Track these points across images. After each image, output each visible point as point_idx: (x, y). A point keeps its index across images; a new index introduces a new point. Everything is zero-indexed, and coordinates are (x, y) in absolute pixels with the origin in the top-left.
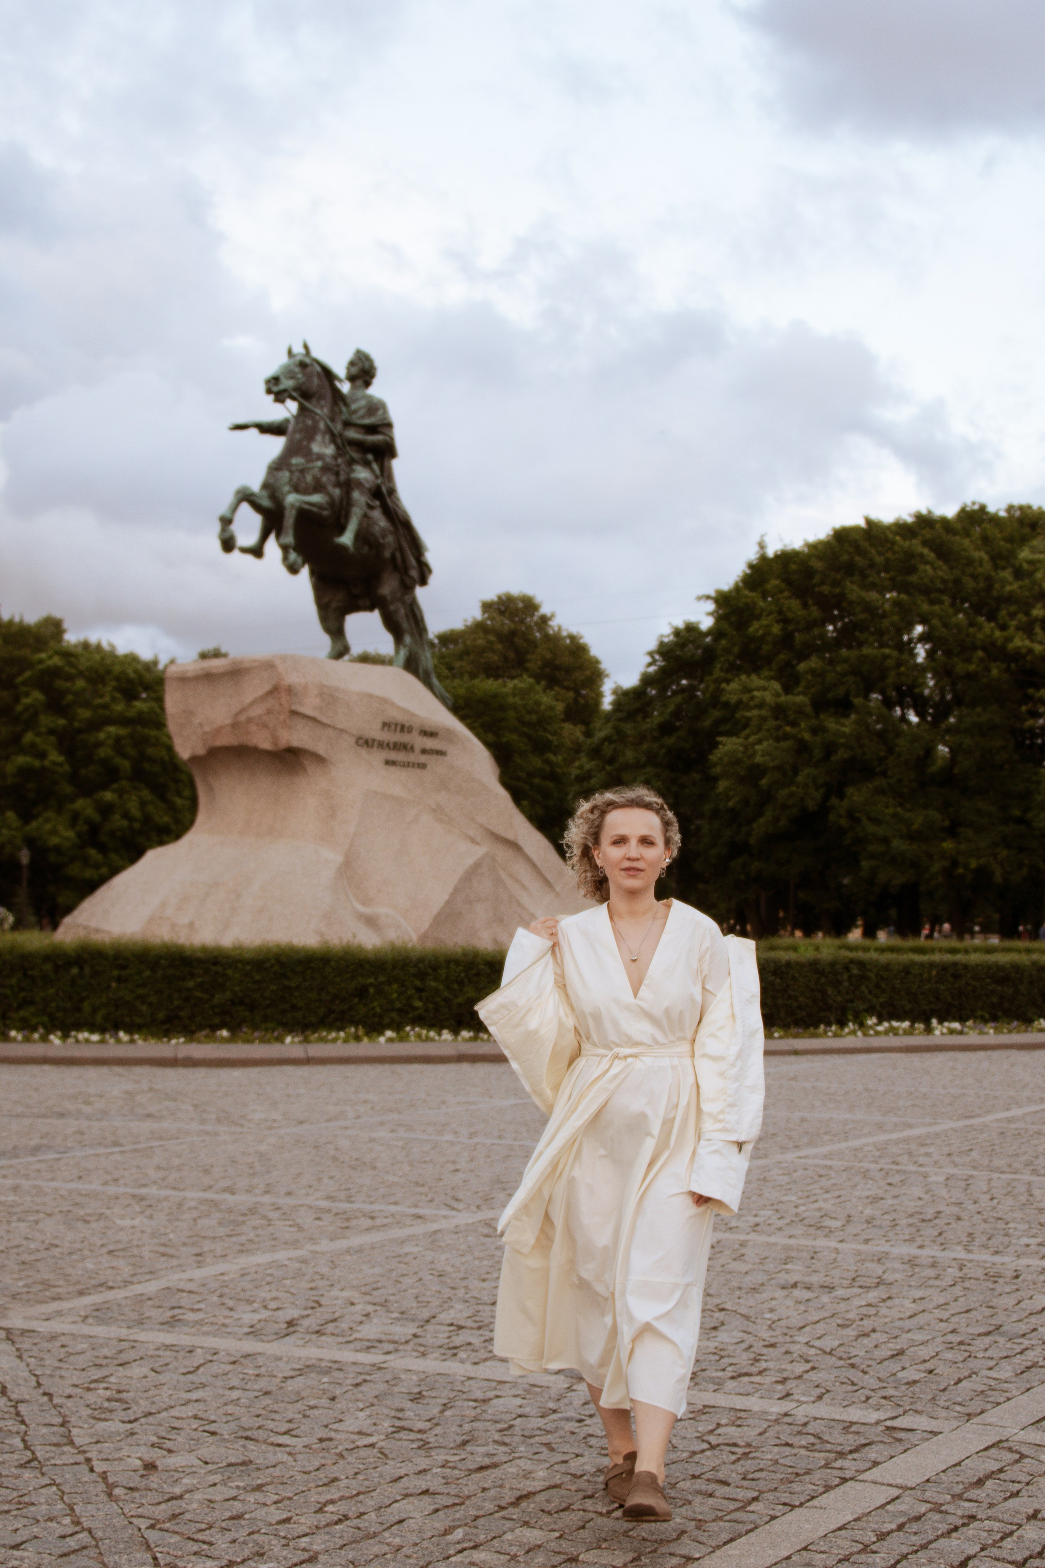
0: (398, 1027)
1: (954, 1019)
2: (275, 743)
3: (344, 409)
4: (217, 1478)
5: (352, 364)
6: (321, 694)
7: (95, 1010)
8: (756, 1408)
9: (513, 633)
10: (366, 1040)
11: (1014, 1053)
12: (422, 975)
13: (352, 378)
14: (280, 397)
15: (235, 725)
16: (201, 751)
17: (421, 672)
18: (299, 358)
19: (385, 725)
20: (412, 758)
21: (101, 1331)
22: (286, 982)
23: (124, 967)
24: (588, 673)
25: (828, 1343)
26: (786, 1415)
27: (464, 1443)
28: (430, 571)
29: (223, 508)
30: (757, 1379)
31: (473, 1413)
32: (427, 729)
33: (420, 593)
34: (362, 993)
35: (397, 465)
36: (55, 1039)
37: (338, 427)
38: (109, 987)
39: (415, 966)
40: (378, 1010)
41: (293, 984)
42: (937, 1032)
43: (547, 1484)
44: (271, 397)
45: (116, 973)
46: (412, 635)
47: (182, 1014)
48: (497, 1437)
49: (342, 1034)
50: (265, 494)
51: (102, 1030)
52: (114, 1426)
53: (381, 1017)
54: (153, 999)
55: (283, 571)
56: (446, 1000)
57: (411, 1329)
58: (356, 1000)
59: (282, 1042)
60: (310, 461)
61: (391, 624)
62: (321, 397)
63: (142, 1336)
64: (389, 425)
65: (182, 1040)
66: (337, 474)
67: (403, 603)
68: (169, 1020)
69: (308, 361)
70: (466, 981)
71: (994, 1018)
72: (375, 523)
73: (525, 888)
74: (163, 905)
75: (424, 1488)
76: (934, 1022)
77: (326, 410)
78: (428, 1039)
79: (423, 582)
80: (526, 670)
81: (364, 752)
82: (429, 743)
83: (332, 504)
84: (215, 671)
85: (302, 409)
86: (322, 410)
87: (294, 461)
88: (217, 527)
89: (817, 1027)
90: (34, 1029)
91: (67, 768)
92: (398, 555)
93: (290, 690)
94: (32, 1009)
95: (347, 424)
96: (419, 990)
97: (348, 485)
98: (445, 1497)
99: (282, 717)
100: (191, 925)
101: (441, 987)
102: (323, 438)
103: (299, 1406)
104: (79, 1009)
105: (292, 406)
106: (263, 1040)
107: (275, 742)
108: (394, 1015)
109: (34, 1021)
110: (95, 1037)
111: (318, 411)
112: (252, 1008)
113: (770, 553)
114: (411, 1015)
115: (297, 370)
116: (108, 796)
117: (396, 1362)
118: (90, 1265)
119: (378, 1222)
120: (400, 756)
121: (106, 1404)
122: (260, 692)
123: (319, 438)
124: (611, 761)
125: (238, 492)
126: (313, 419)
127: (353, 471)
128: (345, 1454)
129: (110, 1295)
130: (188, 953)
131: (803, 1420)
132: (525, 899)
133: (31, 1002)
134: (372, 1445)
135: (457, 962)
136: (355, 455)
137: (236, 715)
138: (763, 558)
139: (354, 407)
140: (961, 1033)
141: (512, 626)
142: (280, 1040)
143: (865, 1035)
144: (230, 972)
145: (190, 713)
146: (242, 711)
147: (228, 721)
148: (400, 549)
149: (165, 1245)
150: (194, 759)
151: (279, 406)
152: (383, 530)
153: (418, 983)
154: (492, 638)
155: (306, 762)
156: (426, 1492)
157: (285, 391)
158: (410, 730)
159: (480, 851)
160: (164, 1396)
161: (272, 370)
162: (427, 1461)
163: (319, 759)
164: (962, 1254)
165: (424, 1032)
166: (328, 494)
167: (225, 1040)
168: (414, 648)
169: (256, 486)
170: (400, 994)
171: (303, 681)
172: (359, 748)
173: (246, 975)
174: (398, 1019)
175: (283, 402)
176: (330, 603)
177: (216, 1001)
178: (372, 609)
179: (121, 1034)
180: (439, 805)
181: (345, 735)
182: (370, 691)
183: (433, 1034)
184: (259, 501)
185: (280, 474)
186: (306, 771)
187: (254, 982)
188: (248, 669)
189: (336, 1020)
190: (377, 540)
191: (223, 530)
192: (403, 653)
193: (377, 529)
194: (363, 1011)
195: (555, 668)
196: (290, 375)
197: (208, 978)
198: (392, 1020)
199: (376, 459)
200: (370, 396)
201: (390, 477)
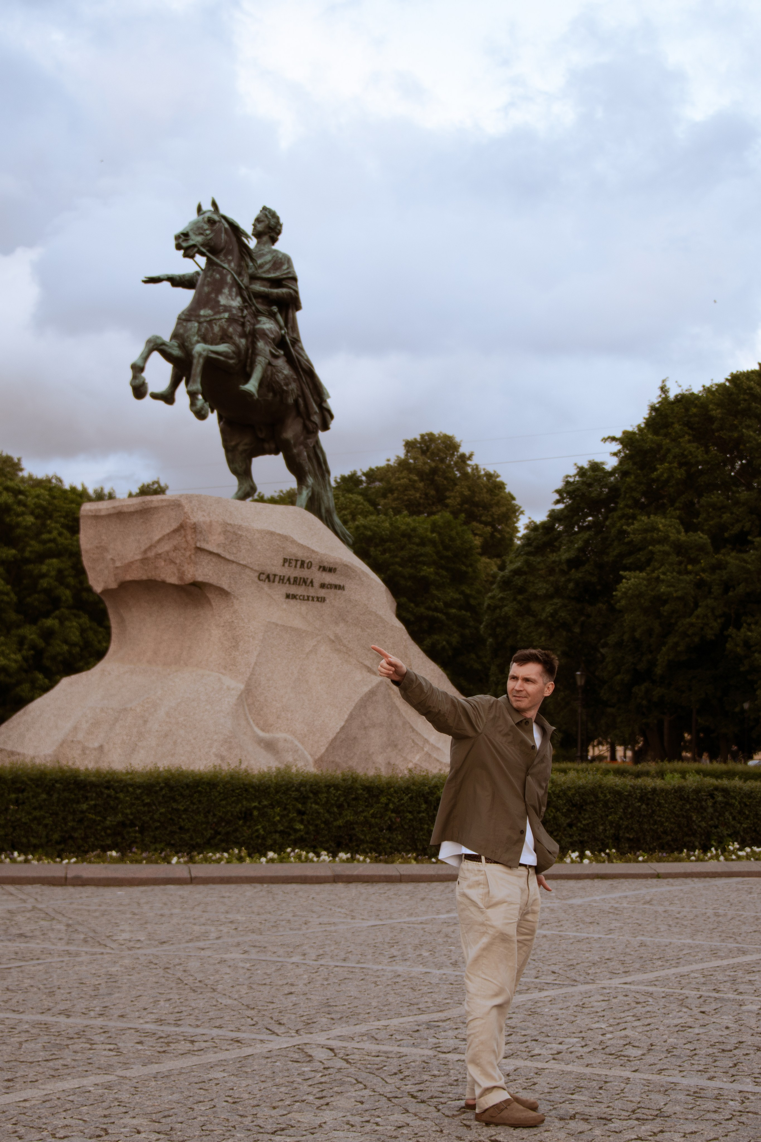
0: (279, 849)
2: (181, 578)
5: (258, 220)
6: (225, 532)
9: (434, 471)
10: (248, 860)
12: (303, 799)
13: (258, 235)
14: (189, 253)
15: (144, 561)
16: (113, 585)
17: (323, 511)
18: (207, 215)
19: (285, 560)
20: (312, 592)
22: (175, 805)
23: (22, 791)
24: (504, 509)
28: (332, 417)
29: (135, 355)
32: (326, 564)
34: (246, 816)
35: (300, 316)
37: (246, 280)
38: (7, 809)
39: (297, 790)
40: (262, 832)
41: (180, 807)
44: (181, 252)
45: (13, 796)
46: (315, 477)
47: (76, 835)
49: (226, 855)
50: (175, 343)
53: (264, 838)
54: (48, 821)
56: (326, 822)
58: (241, 822)
59: (169, 862)
60: (219, 313)
61: (294, 466)
62: (229, 252)
64: (294, 279)
65: (74, 860)
66: (243, 325)
67: (306, 446)
68: (63, 841)
69: (216, 217)
72: (280, 372)
74: (75, 729)
77: (232, 265)
78: (307, 860)
79: (325, 427)
80: (446, 506)
81: (265, 586)
82: (328, 578)
83: (238, 353)
84: (125, 510)
85: (210, 263)
86: (229, 265)
87: (202, 312)
88: (129, 374)
89: (680, 851)
91: (13, 597)
92: (301, 401)
93: (195, 528)
95: (253, 278)
96: (301, 813)
97: (253, 336)
99: (188, 554)
100: (101, 747)
101: (321, 811)
102: (230, 291)
105: (202, 261)
106: (150, 861)
107: (181, 575)
108: (277, 836)
111: (226, 266)
112: (143, 830)
113: (672, 395)
114: (292, 837)
115: (206, 227)
116: (49, 622)
120: (300, 591)
122: (167, 531)
123: (226, 291)
125: (149, 342)
126: (221, 273)
127: (259, 322)
130: (82, 778)
135: (337, 787)
136: (260, 307)
137: (145, 552)
139: (259, 262)
141: (433, 464)
142: (167, 860)
143: (726, 859)
144: (121, 795)
145: (103, 549)
146: (150, 548)
147: (139, 557)
148: (304, 396)
150: (106, 591)
152: (286, 377)
153: (300, 806)
154: (414, 476)
155: (210, 595)
157: (194, 246)
158: (310, 565)
159: (375, 680)
163: (223, 593)
165: (304, 853)
166: (234, 344)
167: (114, 861)
168: (317, 489)
169: (166, 336)
170: (282, 816)
171: (208, 519)
172: (261, 583)
173: (137, 799)
174: (280, 840)
175: (192, 257)
176: (237, 445)
177: (108, 823)
178: (276, 453)
179: (16, 854)
180: (336, 636)
181: (247, 571)
182: (272, 529)
183: (311, 855)
184: (169, 350)
185: (189, 325)
186: (210, 604)
187: (144, 805)
188: (156, 508)
189: (222, 841)
190: (281, 387)
191: (135, 377)
192: (306, 492)
193: (281, 376)
194: (246, 831)
195: (473, 504)
196: (199, 231)
197: (100, 801)
198: (274, 841)
199: (280, 311)
200: (276, 251)
201: (294, 328)
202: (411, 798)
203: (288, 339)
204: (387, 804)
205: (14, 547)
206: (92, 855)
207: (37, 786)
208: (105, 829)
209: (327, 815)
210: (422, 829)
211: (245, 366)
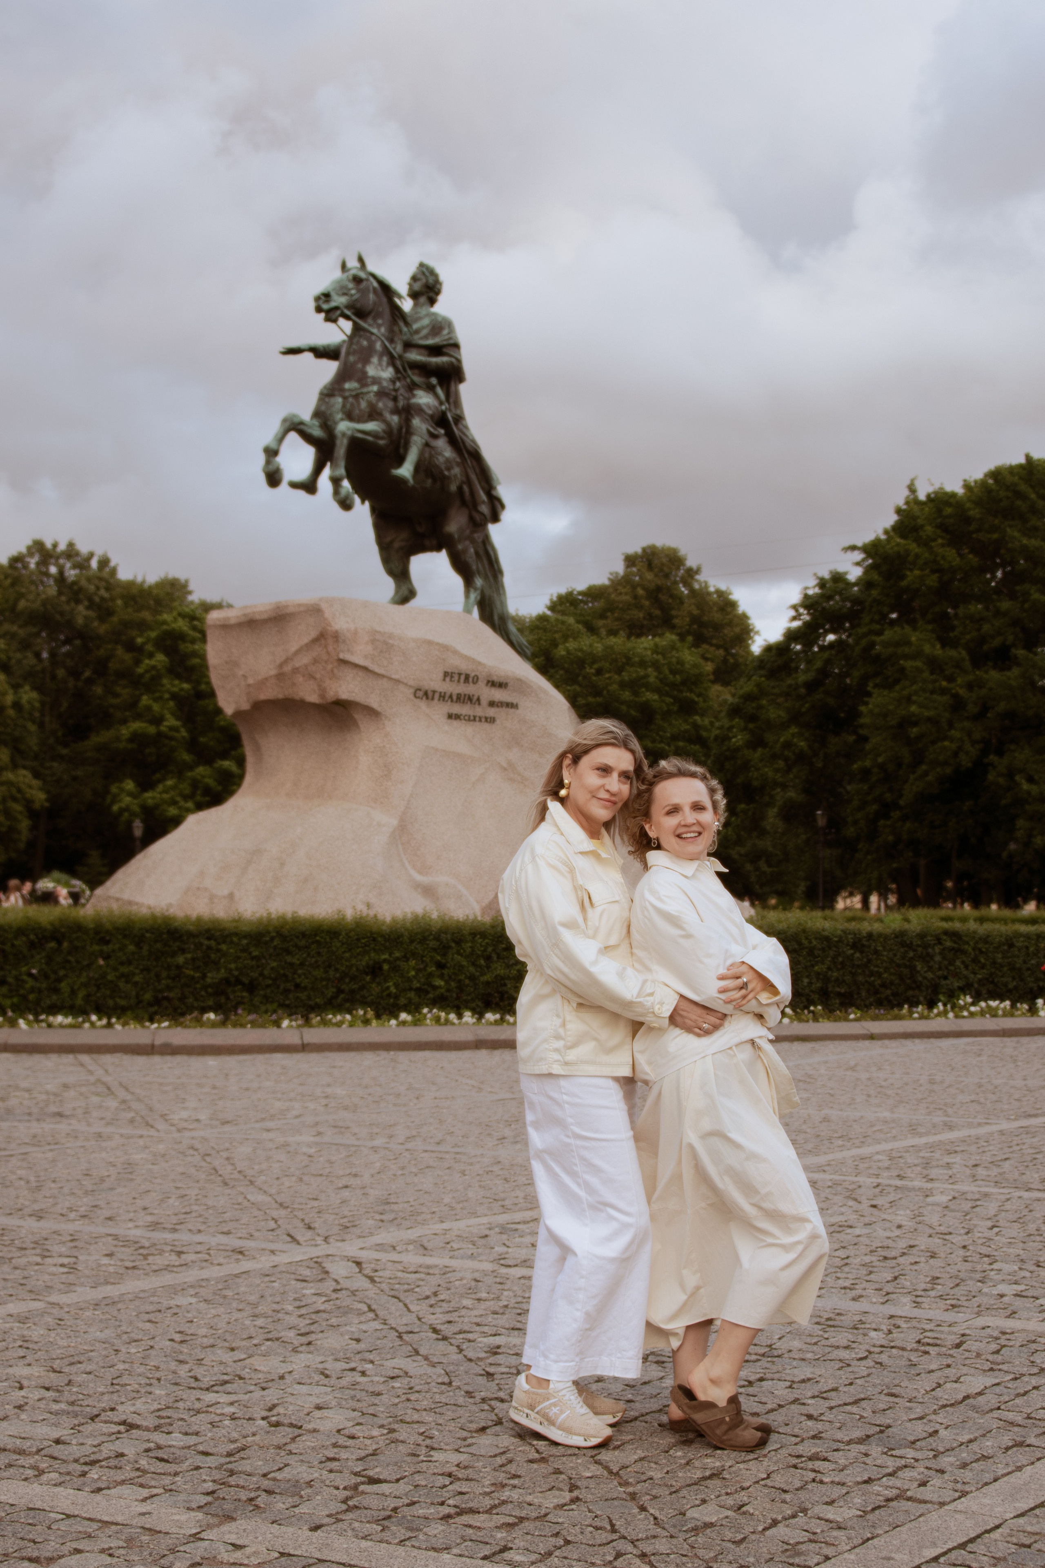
0: (415, 1009)
2: (322, 696)
3: (405, 329)
5: (414, 279)
6: (373, 641)
7: (73, 992)
9: (659, 589)
10: (374, 1022)
12: (444, 949)
13: (414, 295)
14: (331, 315)
15: (280, 676)
16: (245, 706)
17: (496, 618)
18: (352, 272)
19: (446, 674)
20: (479, 711)
22: (289, 959)
23: (107, 943)
24: (737, 630)
28: (503, 507)
29: (268, 438)
32: (495, 678)
34: (375, 970)
35: (464, 390)
37: (399, 348)
40: (393, 990)
41: (295, 961)
44: (322, 315)
45: (96, 948)
46: (486, 578)
47: (171, 995)
49: (348, 1017)
50: (316, 422)
53: (397, 997)
54: (139, 978)
55: (335, 505)
56: (472, 978)
57: (62, 1430)
58: (368, 978)
59: (279, 1026)
60: (367, 385)
61: (460, 565)
62: (378, 315)
64: (456, 346)
65: (166, 1024)
66: (395, 399)
67: (473, 541)
68: (157, 1001)
69: (362, 275)
70: (494, 957)
72: (440, 454)
74: (202, 874)
77: (383, 330)
78: (447, 1022)
79: (496, 519)
80: (672, 627)
81: (423, 705)
82: (498, 695)
83: (389, 432)
84: (258, 617)
85: (357, 328)
86: (378, 330)
87: (347, 386)
88: (261, 459)
89: (900, 1006)
91: (184, 733)
92: (466, 488)
93: (336, 636)
95: (408, 345)
96: (440, 966)
97: (407, 412)
99: (330, 667)
100: (231, 896)
101: (465, 963)
102: (380, 359)
104: (56, 990)
105: (347, 326)
106: (254, 1024)
107: (323, 693)
108: (412, 994)
111: (375, 331)
112: (251, 988)
113: (922, 497)
114: (431, 996)
115: (351, 285)
120: (464, 710)
122: (306, 640)
123: (375, 360)
125: (285, 421)
126: (368, 340)
127: (414, 396)
136: (417, 379)
137: (281, 666)
138: (913, 501)
139: (416, 326)
141: (658, 581)
143: (957, 1016)
144: (224, 947)
145: (233, 664)
146: (287, 661)
147: (273, 672)
148: (469, 482)
150: (238, 714)
151: (331, 326)
152: (448, 460)
153: (439, 958)
155: (358, 716)
157: (336, 308)
158: (476, 679)
161: (322, 286)
163: (373, 713)
165: (443, 1014)
166: (385, 421)
167: (213, 1025)
168: (487, 592)
169: (306, 414)
170: (418, 971)
171: (352, 626)
172: (417, 701)
173: (243, 950)
174: (416, 999)
175: (335, 321)
176: (392, 542)
177: (209, 980)
178: (438, 549)
180: (509, 763)
181: (401, 687)
182: (430, 637)
183: (452, 1016)
184: (310, 431)
185: (332, 400)
186: (358, 727)
187: (253, 958)
188: (292, 614)
189: (346, 1001)
190: (441, 472)
191: (268, 462)
192: (474, 596)
193: (441, 459)
194: (375, 989)
195: (702, 625)
196: (343, 290)
197: (199, 954)
198: (410, 1001)
199: (441, 383)
200: (435, 314)
201: (457, 403)
203: (449, 416)
205: (188, 680)
207: (125, 936)
208: (205, 987)
209: (472, 969)
211: (397, 447)
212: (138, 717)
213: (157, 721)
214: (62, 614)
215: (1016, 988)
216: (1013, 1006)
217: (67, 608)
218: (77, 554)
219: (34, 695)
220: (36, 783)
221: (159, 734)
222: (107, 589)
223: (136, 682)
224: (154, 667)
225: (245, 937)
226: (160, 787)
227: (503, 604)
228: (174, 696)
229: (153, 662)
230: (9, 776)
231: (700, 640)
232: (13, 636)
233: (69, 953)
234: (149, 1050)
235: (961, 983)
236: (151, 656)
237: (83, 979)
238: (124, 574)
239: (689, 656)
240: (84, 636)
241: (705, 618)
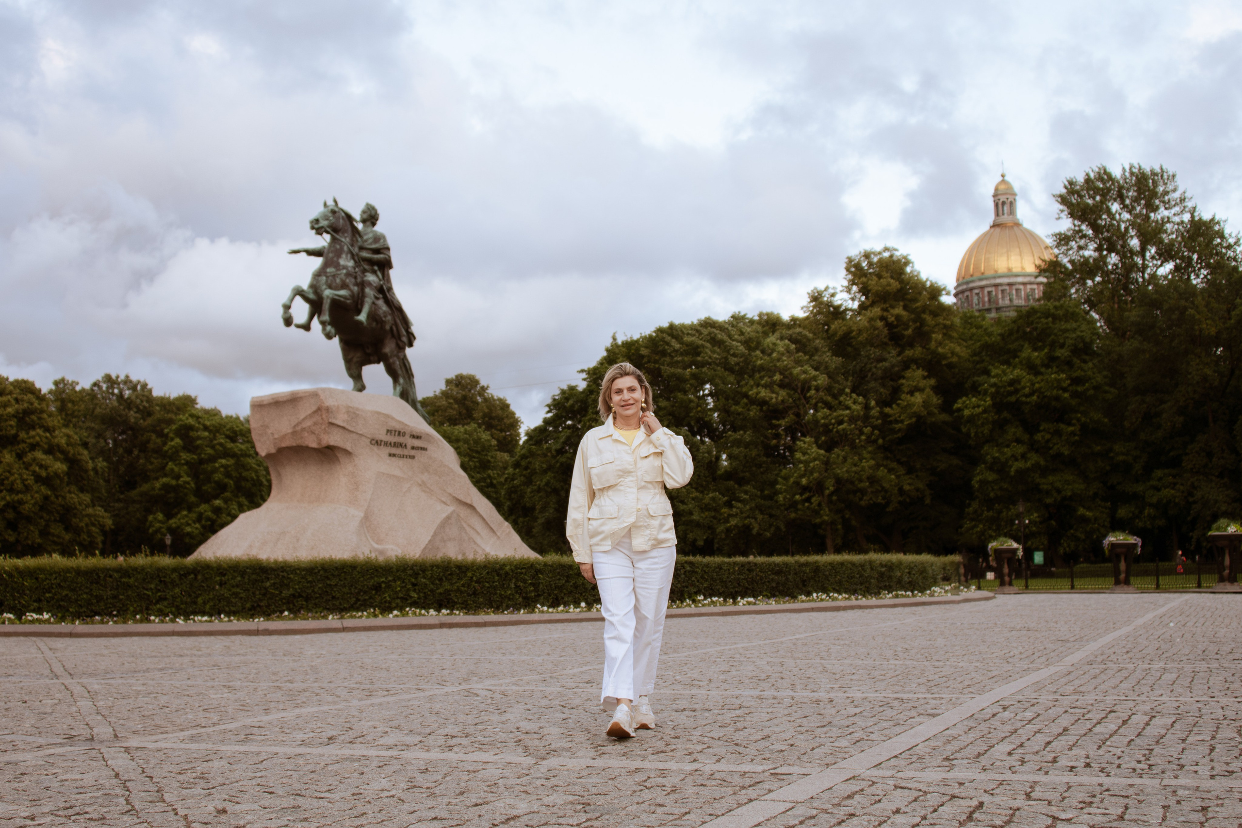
0: (401, 609)
1: (750, 596)
2: (319, 444)
3: (359, 239)
4: (273, 816)
5: (364, 212)
6: (348, 412)
7: (205, 603)
8: (674, 768)
9: (464, 398)
10: (380, 616)
11: (788, 615)
12: (416, 575)
13: (364, 221)
14: (319, 231)
15: (294, 433)
16: (273, 451)
17: (410, 400)
18: (330, 208)
19: (388, 431)
20: (406, 452)
21: (193, 746)
22: (328, 582)
23: (224, 575)
25: (716, 735)
26: (696, 770)
27: (462, 793)
28: (415, 338)
29: (285, 298)
30: (671, 754)
31: (467, 778)
32: (414, 433)
33: (409, 351)
34: (377, 588)
35: (392, 273)
36: (180, 621)
37: (356, 250)
38: (214, 588)
39: (412, 569)
40: (388, 599)
41: (332, 583)
42: (741, 604)
43: (528, 811)
44: (314, 231)
45: (218, 578)
46: (404, 378)
47: (262, 604)
48: (486, 789)
49: (365, 613)
50: (311, 291)
51: (211, 615)
52: (197, 791)
53: (390, 603)
54: (243, 595)
55: (323, 337)
56: (432, 591)
57: (419, 738)
58: (374, 592)
59: (327, 619)
60: (338, 270)
61: (391, 372)
62: (345, 231)
63: (223, 748)
64: (388, 249)
65: (262, 619)
66: (355, 278)
67: (398, 357)
68: (253, 608)
69: (336, 209)
71: (774, 596)
72: (380, 308)
73: (478, 533)
75: (433, 816)
76: (739, 599)
77: (348, 239)
78: (420, 614)
79: (411, 345)
80: (473, 419)
81: (375, 448)
82: (417, 443)
83: (353, 296)
84: (280, 399)
85: (334, 239)
86: (346, 240)
87: (328, 270)
88: (281, 311)
90: (168, 616)
91: (193, 485)
92: (394, 328)
93: (328, 410)
94: (165, 603)
95: (361, 248)
96: (414, 585)
97: (362, 285)
98: (450, 821)
99: (323, 427)
101: (428, 583)
102: (346, 256)
103: (338, 778)
104: (195, 603)
105: (327, 237)
106: (314, 618)
107: (319, 442)
108: (398, 601)
109: (167, 610)
110: (205, 618)
111: (343, 240)
112: (307, 599)
113: (619, 342)
114: (409, 601)
115: (330, 215)
117: (407, 755)
118: (190, 716)
119: (391, 692)
120: (398, 451)
121: (192, 780)
122: (309, 412)
123: (344, 256)
124: (526, 468)
125: (294, 289)
126: (340, 245)
127: (365, 276)
128: (372, 801)
129: (203, 730)
131: (710, 772)
132: (478, 540)
133: (165, 599)
134: (393, 796)
135: (438, 566)
136: (367, 267)
137: (294, 427)
138: (615, 345)
139: (365, 238)
140: (755, 604)
141: (464, 393)
142: (325, 617)
143: (696, 606)
144: (292, 576)
145: (266, 427)
146: (297, 425)
147: (290, 431)
148: (396, 324)
149: (244, 706)
150: (269, 456)
151: (319, 237)
152: (384, 312)
153: (413, 580)
154: (451, 401)
155: (339, 455)
156: (436, 818)
157: (322, 227)
158: (404, 434)
159: (450, 509)
160: (237, 775)
161: (314, 215)
162: (435, 802)
163: (348, 453)
164: (792, 693)
165: (418, 611)
166: (350, 290)
168: (406, 386)
169: (305, 286)
170: (402, 587)
171: (336, 404)
172: (372, 446)
173: (303, 578)
174: (401, 604)
175: (321, 234)
176: (352, 358)
177: (283, 595)
178: (378, 362)
179: (222, 616)
180: (423, 482)
181: (363, 438)
182: (378, 410)
183: (423, 612)
184: (307, 295)
185: (320, 278)
186: (339, 461)
187: (308, 582)
188: (301, 398)
189: (361, 605)
190: (381, 318)
192: (399, 389)
193: (381, 312)
194: (378, 599)
195: (491, 418)
196: (326, 218)
197: (278, 581)
198: (397, 604)
199: (380, 270)
200: (376, 232)
201: (388, 280)
202: (488, 573)
203: (385, 288)
204: (472, 578)
206: (274, 616)
207: (234, 571)
208: (281, 599)
209: (432, 586)
210: (496, 594)
212: (166, 475)
213: (178, 477)
214: (120, 416)
215: (723, 592)
216: (725, 600)
217: (124, 413)
218: (131, 382)
219: (105, 464)
220: (106, 514)
221: (178, 486)
222: (147, 401)
223: (164, 456)
224: (173, 447)
225: (303, 570)
226: (179, 516)
227: (414, 393)
228: (187, 463)
229: (172, 443)
230: (90, 511)
231: (489, 427)
232: (92, 429)
233: (203, 581)
234: (257, 633)
235: (695, 590)
236: (172, 439)
237: (211, 596)
238: (157, 392)
239: (485, 436)
240: (134, 430)
241: (494, 415)
